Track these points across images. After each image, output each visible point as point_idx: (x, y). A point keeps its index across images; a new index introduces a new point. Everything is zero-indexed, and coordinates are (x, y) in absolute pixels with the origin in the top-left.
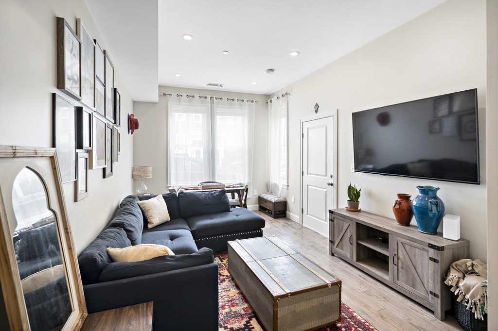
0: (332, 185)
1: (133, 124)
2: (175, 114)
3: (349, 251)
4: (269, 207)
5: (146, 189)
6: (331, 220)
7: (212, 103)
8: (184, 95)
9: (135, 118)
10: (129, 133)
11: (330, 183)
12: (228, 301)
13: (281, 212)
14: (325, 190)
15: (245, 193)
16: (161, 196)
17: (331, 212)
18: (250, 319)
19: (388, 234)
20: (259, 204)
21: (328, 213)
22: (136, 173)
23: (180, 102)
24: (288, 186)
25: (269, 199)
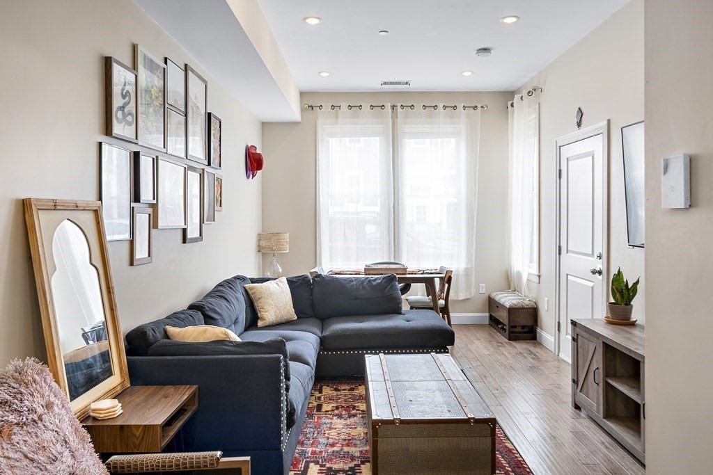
0: (600, 273)
1: (254, 162)
2: (330, 139)
3: (594, 399)
4: (503, 316)
5: (280, 270)
6: (573, 339)
7: (394, 117)
8: (344, 106)
9: (258, 151)
10: (248, 177)
11: (598, 269)
12: (345, 440)
13: (526, 330)
14: (591, 284)
15: (447, 285)
16: (284, 279)
17: (574, 323)
18: (363, 463)
19: (639, 362)
20: (490, 311)
21: (570, 325)
22: (263, 243)
23: (337, 118)
24: (539, 276)
25: (502, 301)
